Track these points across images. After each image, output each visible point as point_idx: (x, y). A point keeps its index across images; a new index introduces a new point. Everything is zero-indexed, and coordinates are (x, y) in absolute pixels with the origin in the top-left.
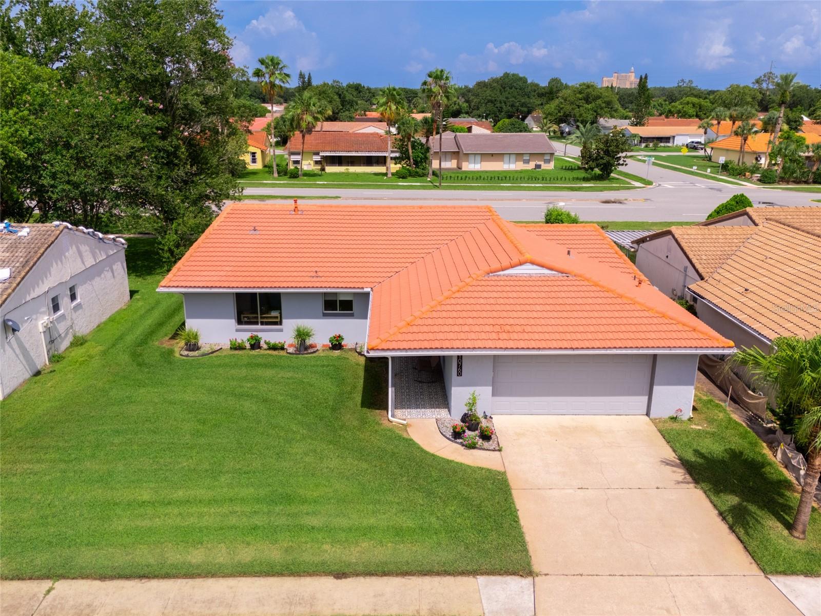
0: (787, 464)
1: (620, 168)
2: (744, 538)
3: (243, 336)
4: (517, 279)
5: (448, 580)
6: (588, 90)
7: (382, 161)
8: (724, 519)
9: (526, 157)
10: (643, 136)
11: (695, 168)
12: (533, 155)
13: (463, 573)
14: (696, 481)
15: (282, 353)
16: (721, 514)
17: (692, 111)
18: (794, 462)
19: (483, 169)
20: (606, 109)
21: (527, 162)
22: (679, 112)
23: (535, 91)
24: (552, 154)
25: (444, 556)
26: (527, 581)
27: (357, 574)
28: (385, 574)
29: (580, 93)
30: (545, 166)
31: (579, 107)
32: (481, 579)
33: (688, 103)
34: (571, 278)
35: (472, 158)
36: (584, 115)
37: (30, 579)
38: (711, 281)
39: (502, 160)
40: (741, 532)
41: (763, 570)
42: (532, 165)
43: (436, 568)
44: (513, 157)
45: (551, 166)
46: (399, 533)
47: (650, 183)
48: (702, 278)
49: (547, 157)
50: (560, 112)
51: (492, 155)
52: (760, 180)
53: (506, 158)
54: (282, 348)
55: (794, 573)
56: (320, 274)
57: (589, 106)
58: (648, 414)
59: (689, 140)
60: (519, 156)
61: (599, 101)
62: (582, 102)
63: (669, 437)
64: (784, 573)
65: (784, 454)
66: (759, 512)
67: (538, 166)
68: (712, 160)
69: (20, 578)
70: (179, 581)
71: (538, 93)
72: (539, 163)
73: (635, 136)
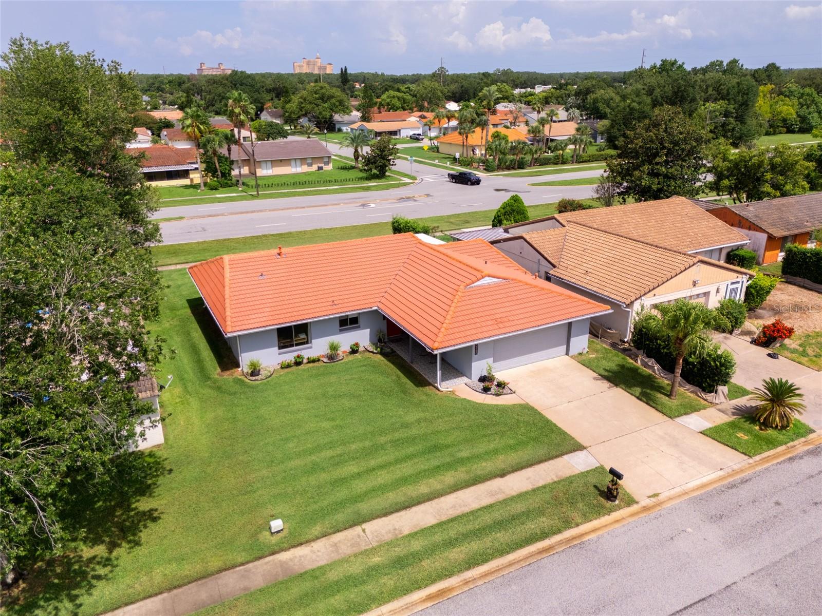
0: (645, 365)
1: (393, 168)
2: (654, 405)
3: (289, 356)
4: (482, 287)
5: (551, 462)
6: (323, 91)
7: (184, 174)
8: (641, 400)
9: (309, 161)
10: (378, 131)
11: (437, 161)
12: (315, 159)
13: (557, 457)
14: (616, 385)
15: (321, 364)
16: (638, 398)
17: (398, 104)
18: (650, 364)
19: (274, 174)
20: (340, 107)
21: (310, 165)
22: (388, 104)
23: (263, 87)
24: (329, 157)
25: (542, 451)
26: (585, 451)
27: (509, 473)
28: (522, 468)
29: (316, 93)
30: (326, 168)
31: (317, 106)
32: (565, 457)
33: (394, 97)
34: (511, 282)
35: (263, 165)
36: (324, 113)
37: (345, 529)
38: (560, 267)
39: (290, 165)
40: (651, 403)
41: (670, 417)
42: (315, 167)
43: (544, 458)
44: (298, 162)
45: (330, 167)
46: (512, 448)
47: (414, 178)
48: (554, 267)
49: (326, 160)
50: (301, 110)
51: (281, 161)
52: (485, 169)
53: (293, 163)
54: (319, 360)
55: (682, 415)
56: (335, 302)
57: (326, 105)
58: (567, 354)
59: (411, 133)
60: (303, 161)
61: (333, 101)
62: (319, 102)
63: (587, 365)
64: (678, 416)
65: (642, 360)
66: (651, 392)
67: (320, 168)
68: (440, 151)
69: (339, 531)
70: (427, 504)
71: (266, 89)
72: (320, 165)
73: (371, 131)
